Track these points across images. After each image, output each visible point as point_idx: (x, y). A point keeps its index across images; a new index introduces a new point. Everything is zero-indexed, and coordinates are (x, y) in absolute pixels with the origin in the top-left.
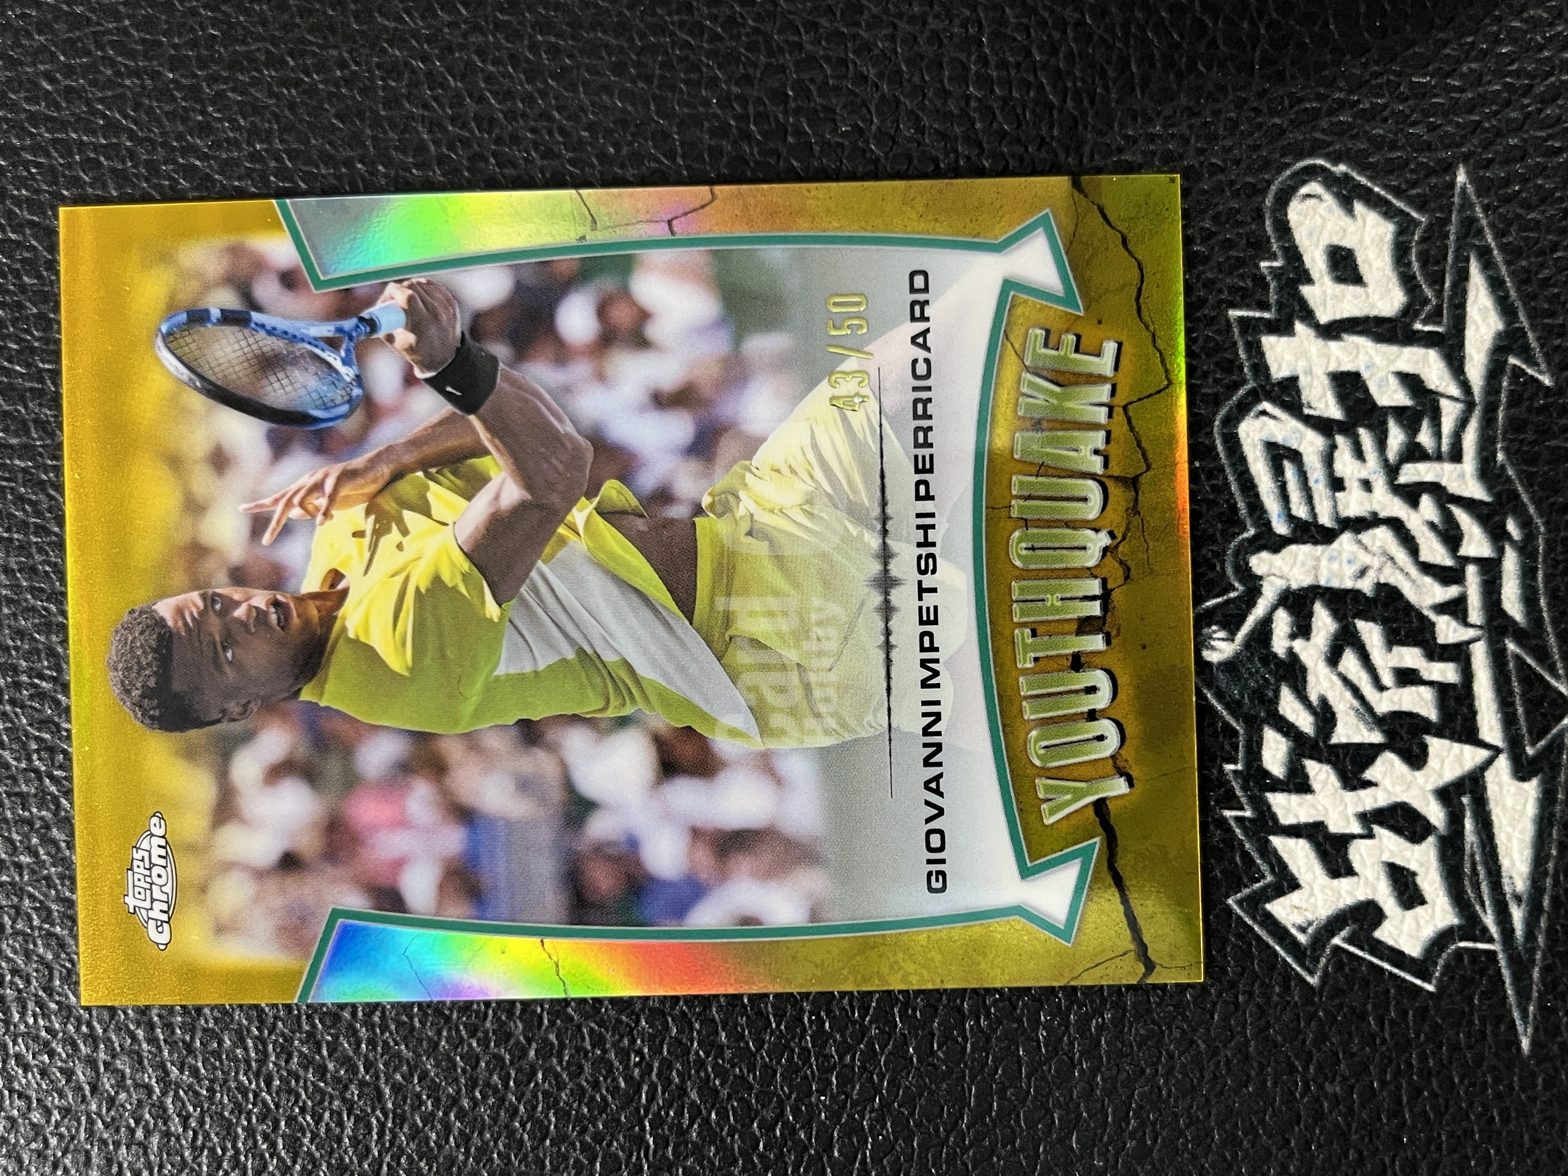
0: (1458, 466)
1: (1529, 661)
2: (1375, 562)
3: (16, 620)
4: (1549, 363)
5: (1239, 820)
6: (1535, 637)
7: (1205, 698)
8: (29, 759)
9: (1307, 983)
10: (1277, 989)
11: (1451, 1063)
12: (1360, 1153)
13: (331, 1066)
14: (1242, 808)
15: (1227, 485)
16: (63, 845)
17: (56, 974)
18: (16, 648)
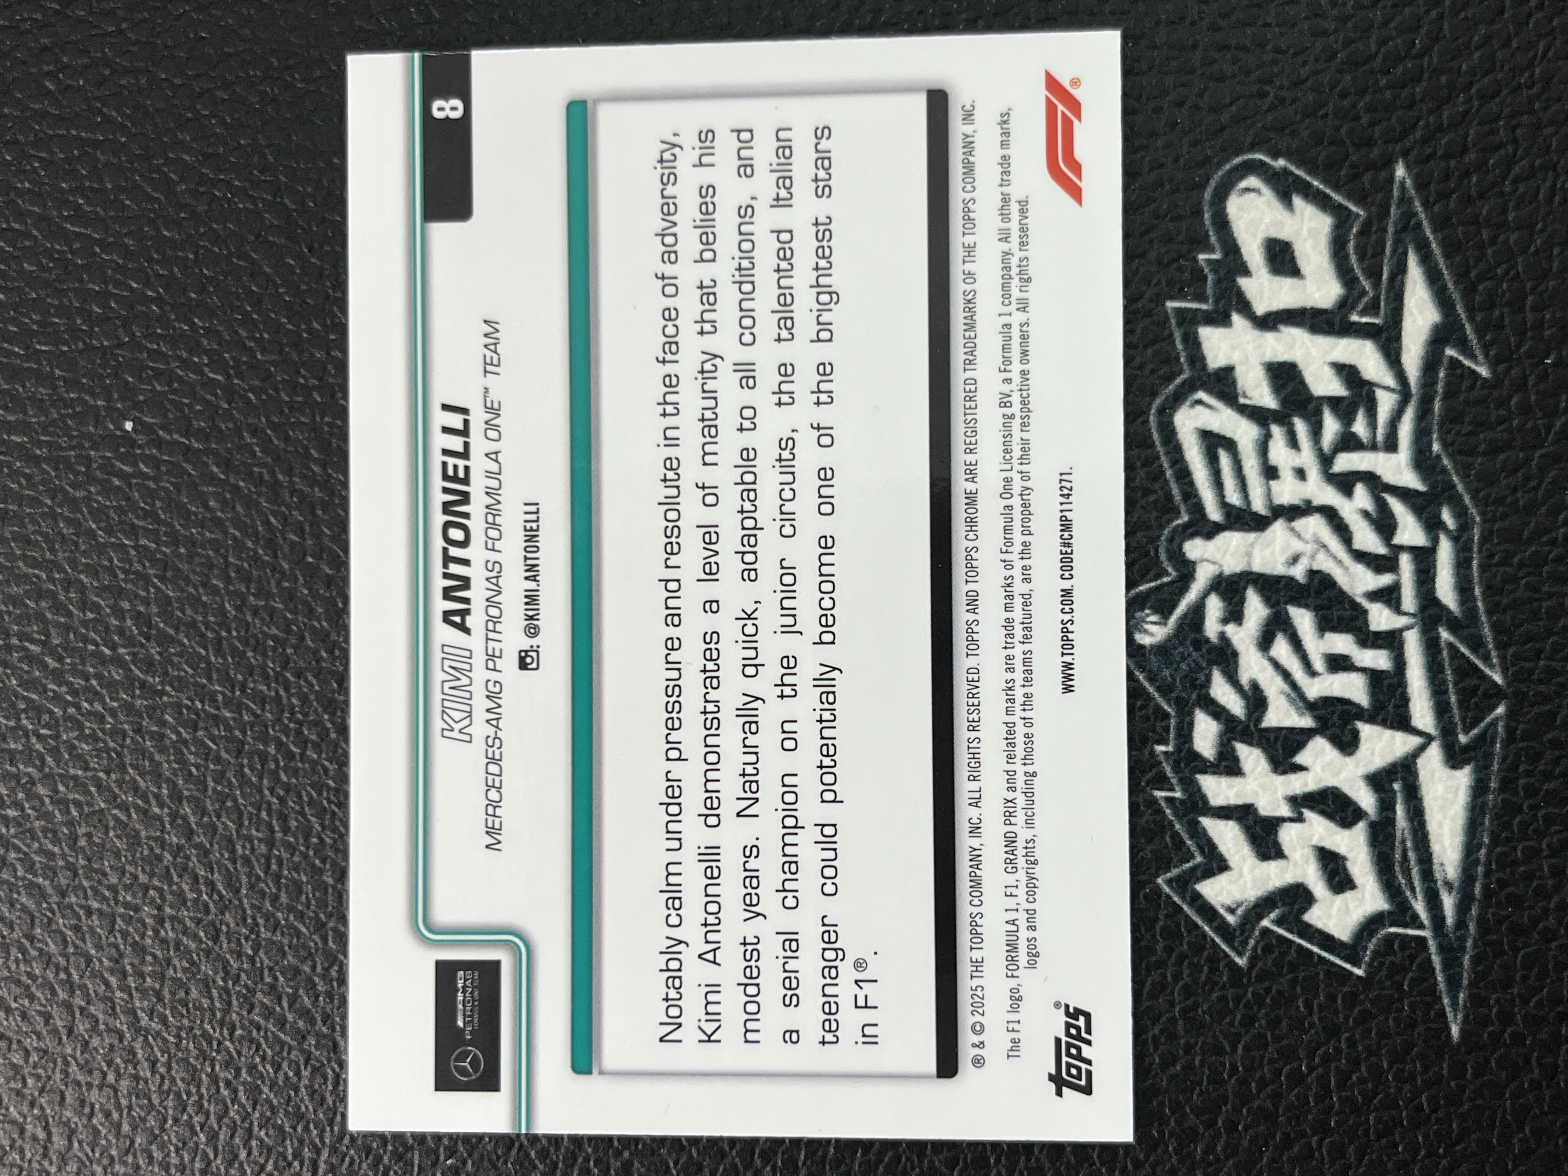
0: (1393, 456)
1: (1463, 649)
2: (1309, 548)
3: (9, 586)
4: (1486, 355)
5: (1170, 800)
6: (1468, 626)
7: (1138, 681)
8: (19, 719)
9: (1236, 964)
10: (1206, 968)
11: (1380, 1049)
12: (1286, 1135)
13: (290, 1017)
14: (1172, 789)
15: (1163, 472)
16: (47, 800)
17: (37, 921)
18: (9, 613)
